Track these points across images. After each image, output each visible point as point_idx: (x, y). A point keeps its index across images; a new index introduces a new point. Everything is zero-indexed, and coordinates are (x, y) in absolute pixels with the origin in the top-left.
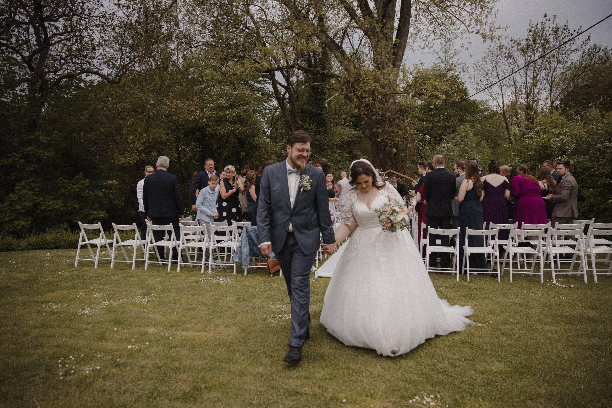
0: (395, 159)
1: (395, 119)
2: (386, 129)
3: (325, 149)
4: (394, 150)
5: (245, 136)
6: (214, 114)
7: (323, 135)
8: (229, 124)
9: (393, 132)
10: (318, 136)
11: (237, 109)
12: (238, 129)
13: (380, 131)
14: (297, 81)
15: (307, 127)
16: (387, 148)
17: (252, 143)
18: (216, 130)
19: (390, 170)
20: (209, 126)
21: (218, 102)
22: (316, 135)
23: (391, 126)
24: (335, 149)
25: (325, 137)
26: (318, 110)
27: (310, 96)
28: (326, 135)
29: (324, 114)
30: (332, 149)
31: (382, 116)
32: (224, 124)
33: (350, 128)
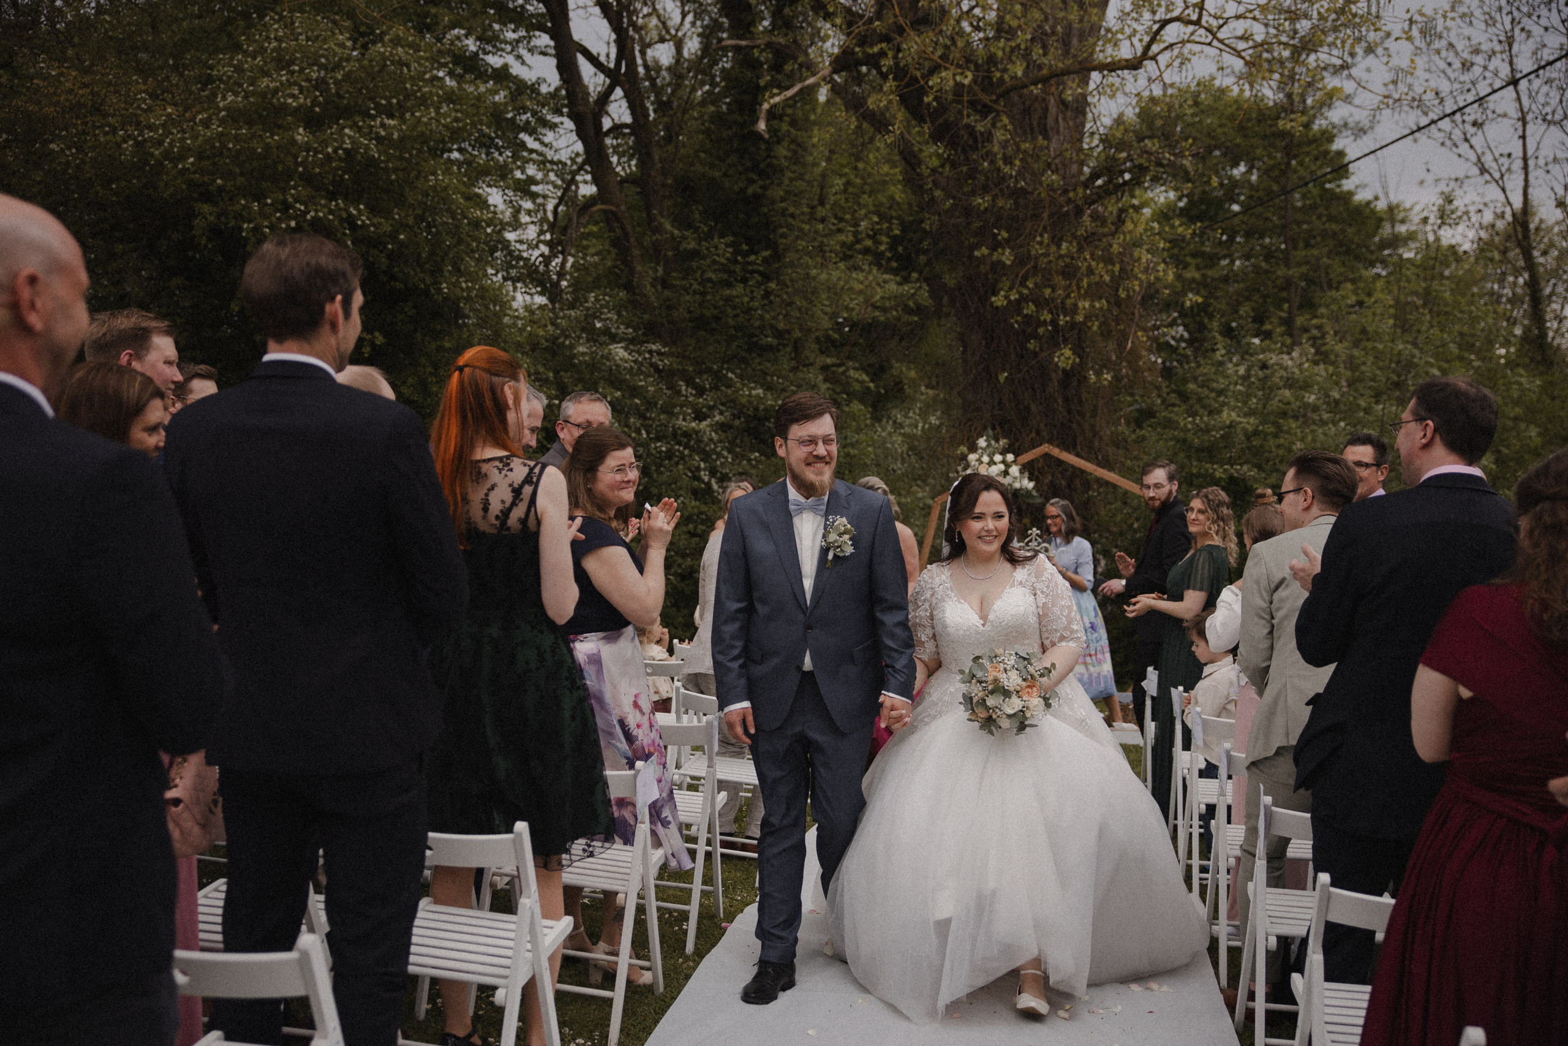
0: (1066, 400)
1: (1079, 212)
2: (1037, 249)
3: (770, 348)
4: (1065, 357)
5: (390, 256)
6: (237, 139)
7: (759, 284)
8: (303, 191)
9: (1070, 272)
10: (739, 289)
11: (354, 126)
12: (351, 221)
13: (1007, 257)
14: (678, 61)
15: (692, 245)
16: (1032, 345)
17: (426, 293)
18: (240, 217)
19: (1045, 448)
20: (207, 196)
21: (265, 83)
22: (729, 285)
23: (1057, 241)
24: (811, 351)
25: (767, 294)
26: (751, 182)
27: (718, 119)
28: (773, 285)
29: (773, 202)
30: (797, 347)
31: (1018, 194)
32: (284, 191)
33: (879, 266)
